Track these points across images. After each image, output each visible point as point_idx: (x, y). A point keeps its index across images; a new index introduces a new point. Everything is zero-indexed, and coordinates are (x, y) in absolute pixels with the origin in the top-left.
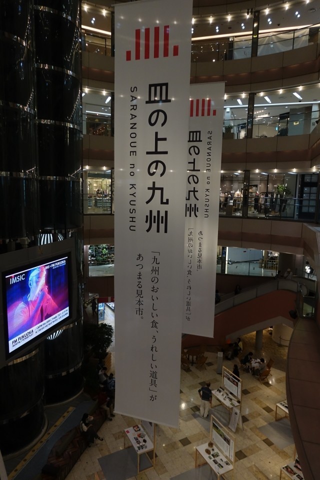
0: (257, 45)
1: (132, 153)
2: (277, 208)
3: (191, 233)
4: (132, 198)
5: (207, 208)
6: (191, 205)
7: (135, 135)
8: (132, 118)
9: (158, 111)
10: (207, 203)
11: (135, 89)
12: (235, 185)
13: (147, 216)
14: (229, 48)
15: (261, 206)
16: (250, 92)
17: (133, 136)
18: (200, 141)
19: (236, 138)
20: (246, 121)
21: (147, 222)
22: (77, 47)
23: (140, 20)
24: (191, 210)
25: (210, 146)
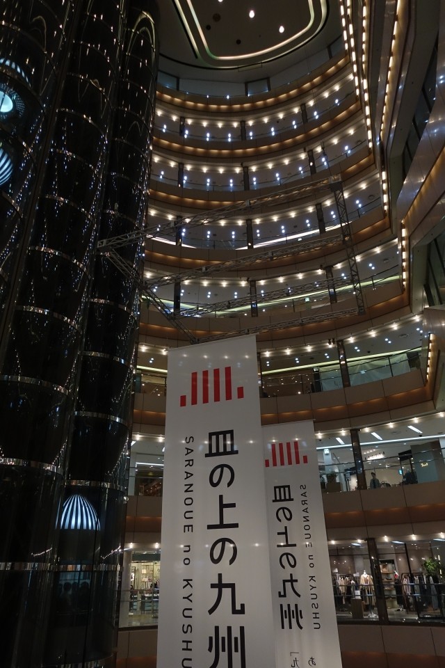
0: (348, 375)
1: (187, 528)
2: (434, 600)
3: (295, 661)
4: (187, 604)
5: (316, 611)
6: (289, 605)
7: (191, 500)
8: (187, 477)
9: (222, 466)
10: (314, 601)
11: (192, 439)
12: (360, 563)
13: (211, 638)
14: (315, 379)
15: (408, 599)
16: (350, 428)
17: (189, 502)
18: (291, 499)
19: (345, 490)
20: (353, 465)
21: (210, 650)
22: (130, 388)
23: (206, 357)
24: (290, 616)
25: (305, 506)
